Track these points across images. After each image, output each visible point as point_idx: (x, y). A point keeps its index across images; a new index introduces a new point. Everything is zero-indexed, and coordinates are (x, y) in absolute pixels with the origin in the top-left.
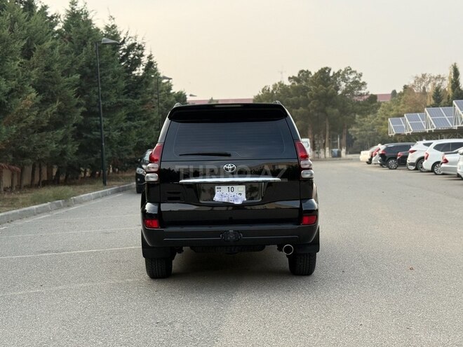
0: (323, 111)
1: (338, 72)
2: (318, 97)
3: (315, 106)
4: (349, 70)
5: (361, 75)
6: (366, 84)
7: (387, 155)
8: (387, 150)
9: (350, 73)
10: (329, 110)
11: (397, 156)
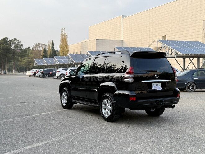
0: (6, 55)
1: (11, 40)
2: (3, 49)
3: (2, 53)
4: (15, 39)
5: (20, 42)
6: (23, 45)
7: (44, 73)
8: (44, 71)
9: (16, 41)
10: (8, 54)
11: (50, 73)
